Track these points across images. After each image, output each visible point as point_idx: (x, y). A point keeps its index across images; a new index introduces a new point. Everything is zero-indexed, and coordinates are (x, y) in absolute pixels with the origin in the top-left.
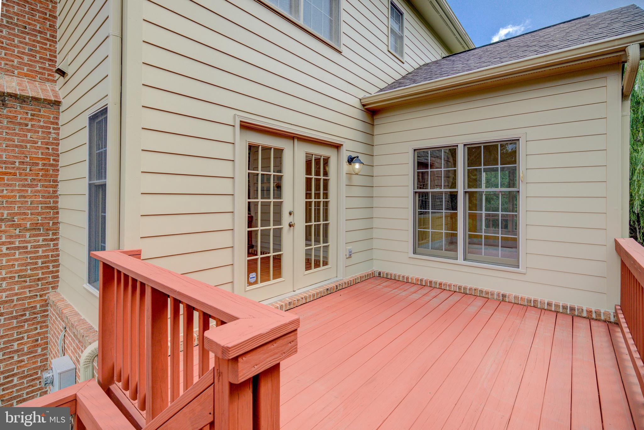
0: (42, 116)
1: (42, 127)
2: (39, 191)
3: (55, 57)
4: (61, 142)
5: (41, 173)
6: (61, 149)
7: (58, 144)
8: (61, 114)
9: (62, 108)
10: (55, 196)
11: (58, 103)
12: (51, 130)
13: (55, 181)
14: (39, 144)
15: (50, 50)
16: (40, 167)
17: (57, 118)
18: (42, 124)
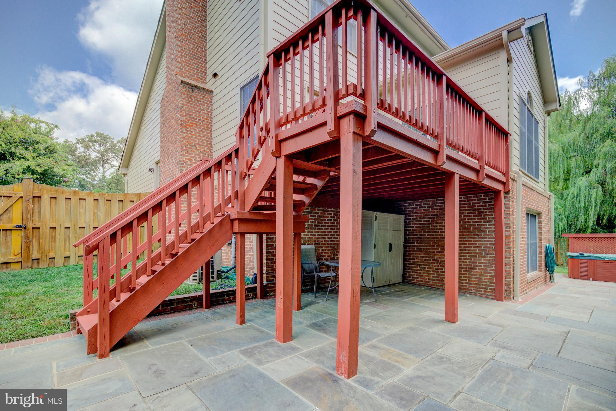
0: (206, 98)
1: (206, 103)
2: (205, 135)
3: (206, 71)
4: (213, 111)
5: (206, 126)
6: (213, 115)
7: (212, 113)
8: (213, 98)
9: (213, 95)
10: (211, 138)
11: (212, 92)
12: (209, 105)
13: (211, 131)
14: (205, 112)
15: (205, 67)
16: (206, 123)
17: (212, 99)
18: (206, 102)
